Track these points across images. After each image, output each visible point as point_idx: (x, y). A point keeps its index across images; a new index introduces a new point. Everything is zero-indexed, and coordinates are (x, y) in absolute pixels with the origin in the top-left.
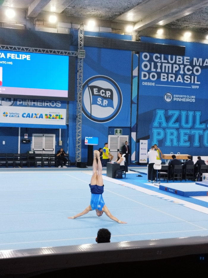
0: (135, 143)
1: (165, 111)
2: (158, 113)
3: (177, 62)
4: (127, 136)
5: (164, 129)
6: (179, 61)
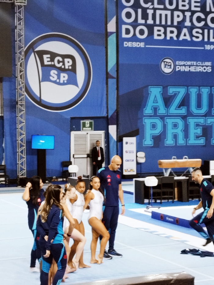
0: (115, 143)
1: (163, 88)
2: (151, 92)
3: (181, 8)
4: (102, 133)
5: (162, 118)
6: (184, 6)
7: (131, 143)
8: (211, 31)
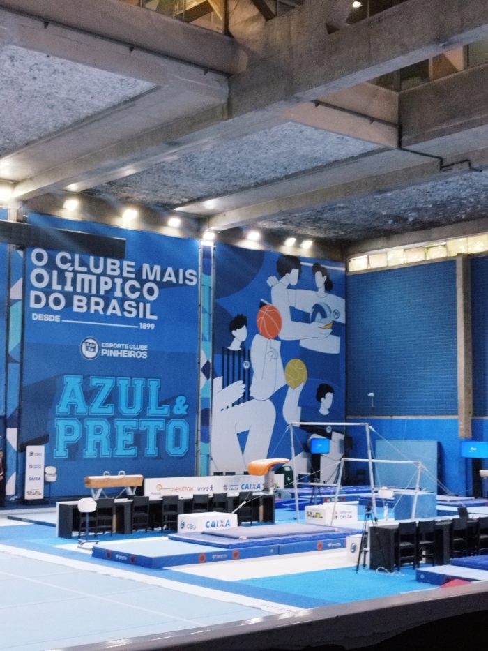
0: (15, 454)
1: (84, 378)
2: (67, 383)
3: (109, 272)
5: (81, 419)
6: (113, 270)
7: (38, 454)
8: (148, 305)
